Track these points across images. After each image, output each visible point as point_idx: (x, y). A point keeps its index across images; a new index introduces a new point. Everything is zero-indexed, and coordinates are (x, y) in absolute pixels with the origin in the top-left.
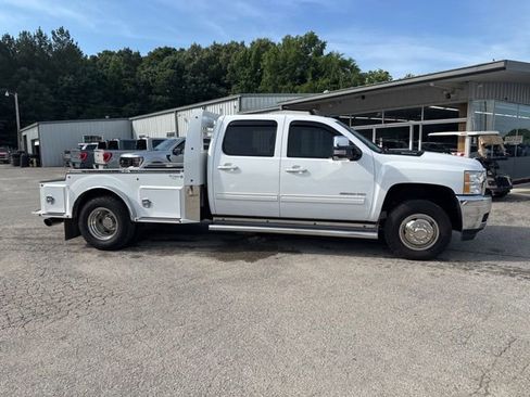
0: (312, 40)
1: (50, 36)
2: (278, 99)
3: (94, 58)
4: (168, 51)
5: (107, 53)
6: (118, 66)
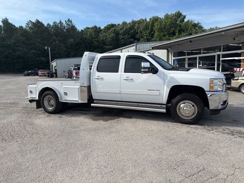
0: (179, 15)
1: (64, 23)
2: (151, 45)
3: (82, 31)
4: (113, 26)
5: (88, 28)
6: (92, 33)
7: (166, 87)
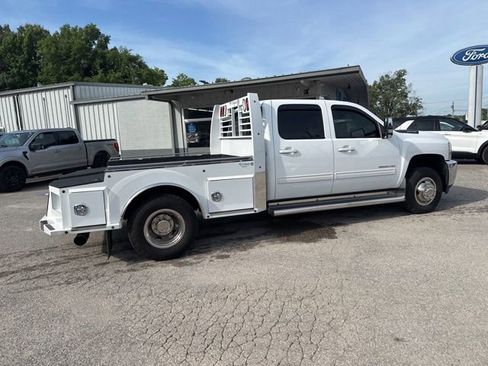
0: (93, 33)
7: (403, 159)
